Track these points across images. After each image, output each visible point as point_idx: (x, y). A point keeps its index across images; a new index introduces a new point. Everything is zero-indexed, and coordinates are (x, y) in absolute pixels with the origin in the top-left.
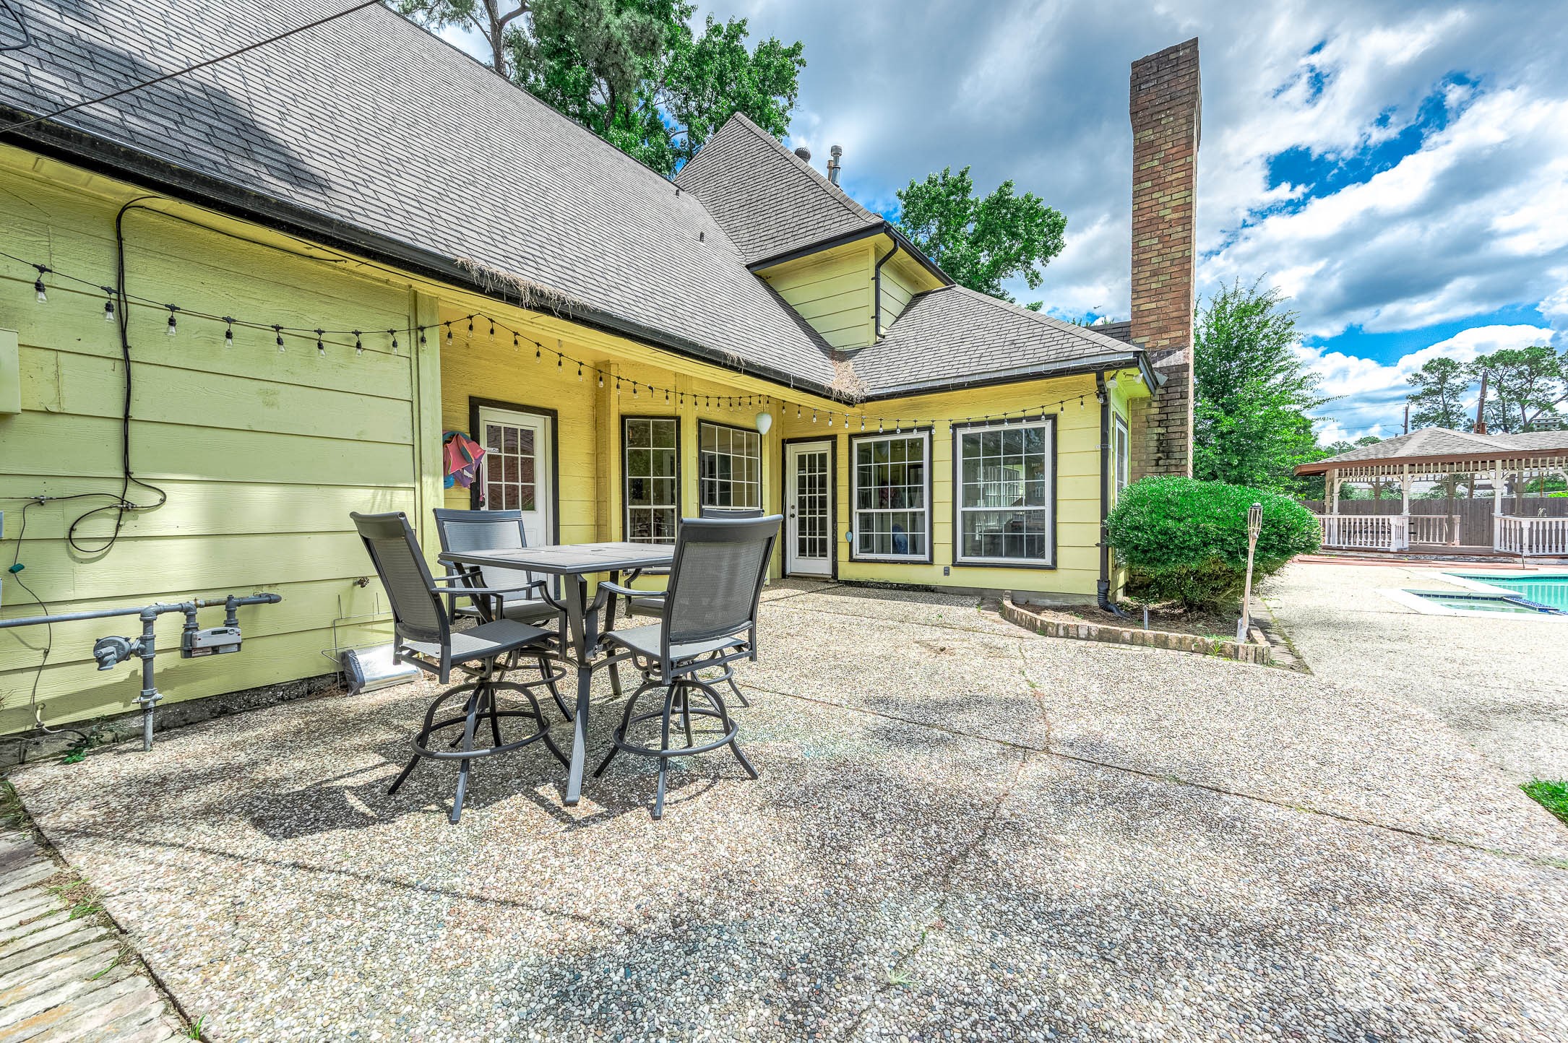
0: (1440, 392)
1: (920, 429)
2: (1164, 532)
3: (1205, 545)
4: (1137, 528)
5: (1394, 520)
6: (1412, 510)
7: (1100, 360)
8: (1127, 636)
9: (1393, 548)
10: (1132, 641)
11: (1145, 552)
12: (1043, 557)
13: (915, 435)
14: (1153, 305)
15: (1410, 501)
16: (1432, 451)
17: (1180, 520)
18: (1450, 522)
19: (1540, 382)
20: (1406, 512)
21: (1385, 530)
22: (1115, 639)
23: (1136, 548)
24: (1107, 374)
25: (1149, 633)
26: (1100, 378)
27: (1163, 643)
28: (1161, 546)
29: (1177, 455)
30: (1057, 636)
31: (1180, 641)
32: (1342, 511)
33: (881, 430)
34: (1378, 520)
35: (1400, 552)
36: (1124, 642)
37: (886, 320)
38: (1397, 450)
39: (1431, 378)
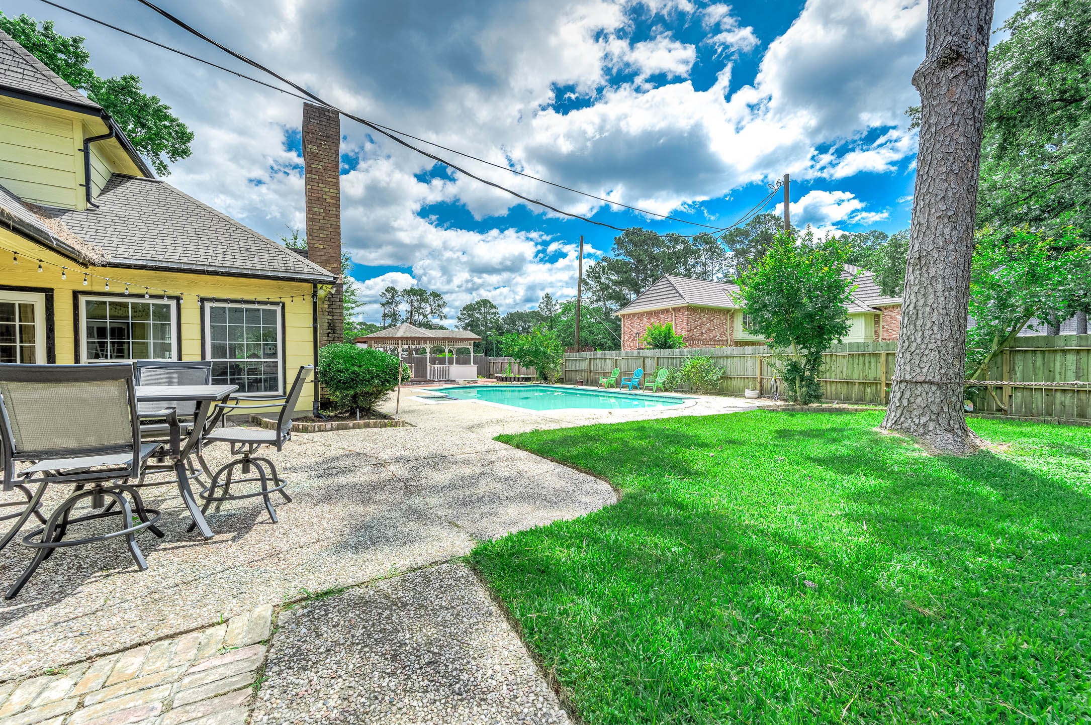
0: (391, 303)
1: (170, 297)
2: (354, 373)
3: (373, 378)
4: (338, 371)
7: (315, 277)
8: (351, 425)
10: (354, 427)
11: (344, 383)
12: (277, 390)
13: (165, 301)
14: (322, 246)
16: (408, 335)
17: (360, 366)
19: (423, 305)
22: (346, 428)
23: (340, 381)
24: (319, 286)
25: (362, 422)
26: (315, 287)
27: (367, 426)
28: (353, 380)
29: (338, 332)
30: (314, 431)
31: (375, 423)
33: (127, 292)
36: (350, 428)
37: (95, 192)
39: (389, 296)
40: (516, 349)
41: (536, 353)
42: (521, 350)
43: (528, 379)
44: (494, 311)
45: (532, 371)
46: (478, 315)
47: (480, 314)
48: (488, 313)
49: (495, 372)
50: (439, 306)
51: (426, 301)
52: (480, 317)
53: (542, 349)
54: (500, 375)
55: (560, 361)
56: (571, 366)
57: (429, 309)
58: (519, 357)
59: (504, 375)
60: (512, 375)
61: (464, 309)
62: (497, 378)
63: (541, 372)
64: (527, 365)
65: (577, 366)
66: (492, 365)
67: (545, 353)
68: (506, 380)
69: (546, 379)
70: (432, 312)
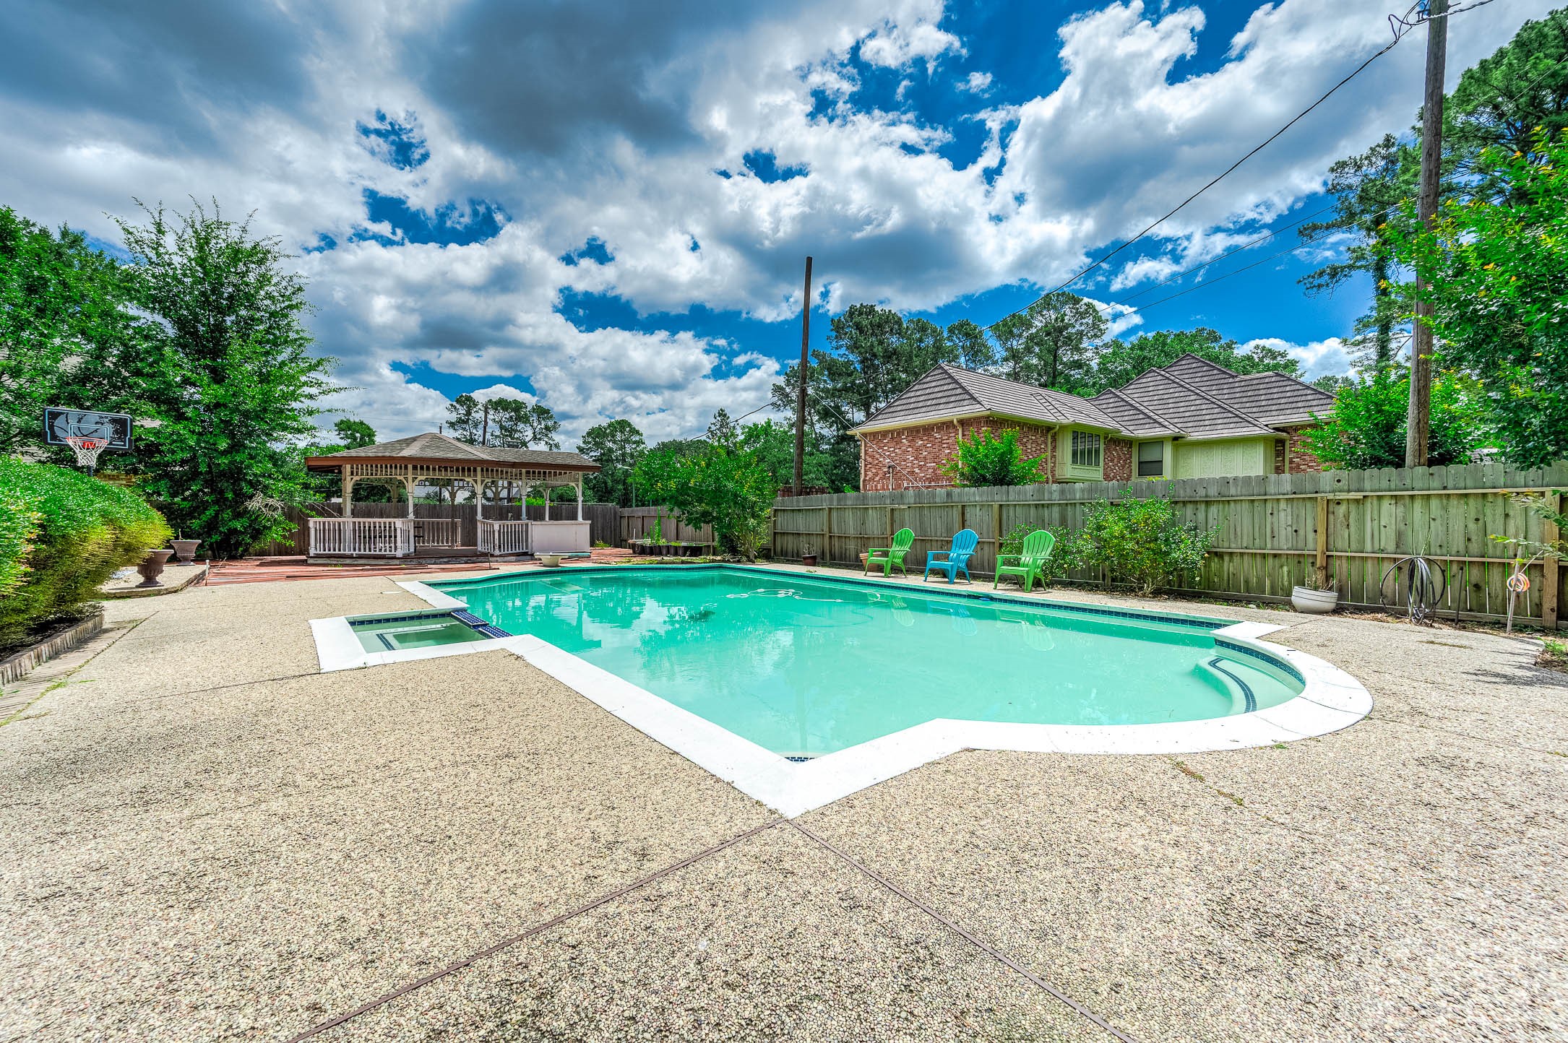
5: (399, 523)
6: (416, 514)
9: (399, 553)
15: (415, 505)
18: (454, 526)
19: (521, 426)
20: (411, 516)
21: (391, 536)
32: (354, 514)
34: (385, 523)
35: (406, 557)
38: (402, 449)
39: (462, 409)
40: (672, 485)
41: (718, 495)
42: (683, 488)
43: (696, 551)
44: (637, 438)
45: (706, 534)
46: (610, 445)
47: (614, 442)
48: (627, 441)
49: (630, 535)
50: (547, 428)
51: (525, 420)
52: (614, 447)
53: (730, 485)
54: (639, 542)
55: (768, 512)
56: (785, 523)
57: (529, 434)
58: (681, 504)
59: (648, 542)
60: (663, 542)
61: (589, 434)
62: (633, 546)
63: (723, 536)
64: (696, 521)
65: (800, 523)
66: (625, 522)
67: (736, 496)
68: (653, 551)
69: (734, 551)
70: (535, 438)
